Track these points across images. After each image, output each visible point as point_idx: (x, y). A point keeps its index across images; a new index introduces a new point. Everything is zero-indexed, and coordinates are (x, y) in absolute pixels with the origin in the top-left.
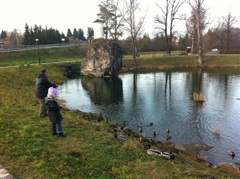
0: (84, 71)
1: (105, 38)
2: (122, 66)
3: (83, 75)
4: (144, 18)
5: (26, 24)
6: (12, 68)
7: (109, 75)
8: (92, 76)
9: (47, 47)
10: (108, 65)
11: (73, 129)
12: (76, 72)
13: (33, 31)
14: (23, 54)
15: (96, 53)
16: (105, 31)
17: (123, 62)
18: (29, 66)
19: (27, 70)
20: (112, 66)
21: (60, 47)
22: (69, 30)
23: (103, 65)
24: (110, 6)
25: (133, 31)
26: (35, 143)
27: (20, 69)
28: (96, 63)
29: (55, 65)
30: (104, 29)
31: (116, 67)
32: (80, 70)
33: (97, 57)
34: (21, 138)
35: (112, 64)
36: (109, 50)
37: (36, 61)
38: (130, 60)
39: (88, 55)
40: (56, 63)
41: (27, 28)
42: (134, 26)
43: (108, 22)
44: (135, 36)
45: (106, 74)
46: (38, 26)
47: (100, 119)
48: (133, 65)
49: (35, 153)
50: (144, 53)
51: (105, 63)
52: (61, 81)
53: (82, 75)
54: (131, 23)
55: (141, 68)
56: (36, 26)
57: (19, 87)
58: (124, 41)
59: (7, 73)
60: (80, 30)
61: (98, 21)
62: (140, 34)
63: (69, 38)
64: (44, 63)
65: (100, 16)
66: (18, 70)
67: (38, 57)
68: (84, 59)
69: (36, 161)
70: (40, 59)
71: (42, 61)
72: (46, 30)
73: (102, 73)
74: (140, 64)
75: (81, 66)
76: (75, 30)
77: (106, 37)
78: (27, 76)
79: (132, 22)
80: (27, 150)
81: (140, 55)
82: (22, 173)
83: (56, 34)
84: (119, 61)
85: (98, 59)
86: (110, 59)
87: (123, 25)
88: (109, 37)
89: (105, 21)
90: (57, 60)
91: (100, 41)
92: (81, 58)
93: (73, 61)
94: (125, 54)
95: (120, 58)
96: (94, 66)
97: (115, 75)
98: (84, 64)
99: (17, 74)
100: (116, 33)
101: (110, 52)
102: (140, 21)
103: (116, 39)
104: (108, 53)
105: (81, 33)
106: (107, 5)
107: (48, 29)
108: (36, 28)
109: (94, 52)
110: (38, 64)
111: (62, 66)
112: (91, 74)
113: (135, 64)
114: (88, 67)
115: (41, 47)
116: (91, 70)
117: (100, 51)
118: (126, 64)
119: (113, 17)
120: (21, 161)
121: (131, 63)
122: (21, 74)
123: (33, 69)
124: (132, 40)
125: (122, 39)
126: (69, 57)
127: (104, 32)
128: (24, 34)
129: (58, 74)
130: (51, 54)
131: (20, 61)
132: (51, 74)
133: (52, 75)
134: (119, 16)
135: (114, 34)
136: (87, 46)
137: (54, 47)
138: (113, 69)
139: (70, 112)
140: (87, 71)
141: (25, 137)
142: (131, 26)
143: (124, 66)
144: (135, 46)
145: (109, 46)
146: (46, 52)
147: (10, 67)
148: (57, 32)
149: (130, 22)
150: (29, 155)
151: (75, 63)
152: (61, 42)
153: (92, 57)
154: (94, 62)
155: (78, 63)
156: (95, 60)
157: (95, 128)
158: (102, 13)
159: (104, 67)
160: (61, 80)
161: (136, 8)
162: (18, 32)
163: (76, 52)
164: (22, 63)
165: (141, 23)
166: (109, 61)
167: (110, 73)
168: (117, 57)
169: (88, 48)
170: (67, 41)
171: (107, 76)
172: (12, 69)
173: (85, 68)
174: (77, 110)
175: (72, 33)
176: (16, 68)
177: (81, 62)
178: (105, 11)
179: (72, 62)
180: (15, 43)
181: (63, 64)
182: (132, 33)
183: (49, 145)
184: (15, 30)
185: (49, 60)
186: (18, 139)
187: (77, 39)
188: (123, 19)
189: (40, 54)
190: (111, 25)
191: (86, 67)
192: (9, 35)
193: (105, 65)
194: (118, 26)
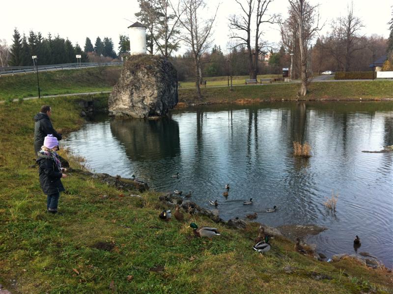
0: (114, 108)
1: (148, 53)
2: (177, 101)
3: (114, 116)
4: (212, 21)
5: (15, 31)
7: (157, 115)
8: (128, 118)
9: (52, 69)
10: (155, 98)
11: (98, 205)
12: (101, 110)
13: (28, 42)
14: (12, 81)
15: (135, 79)
16: (149, 41)
17: (179, 93)
18: (21, 101)
19: (18, 107)
20: (162, 101)
21: (74, 68)
22: (88, 41)
23: (146, 99)
25: (195, 42)
26: (37, 229)
27: (7, 107)
28: (135, 95)
29: (65, 99)
30: (148, 38)
31: (169, 102)
32: (107, 107)
33: (135, 86)
34: (13, 221)
35: (161, 97)
36: (156, 73)
37: (33, 93)
38: (191, 90)
39: (122, 81)
40: (67, 95)
41: (17, 36)
42: (196, 34)
43: (154, 27)
44: (199, 51)
45: (152, 113)
46: (36, 34)
47: (143, 188)
48: (195, 98)
49: (36, 245)
50: (214, 78)
51: (150, 95)
52: (75, 127)
53: (110, 116)
54: (192, 28)
55: (209, 104)
56: (32, 34)
57: (6, 137)
58: (180, 58)
60: (106, 40)
61: (136, 25)
62: (207, 47)
63: (89, 54)
64: (47, 97)
65: (140, 17)
66: (3, 109)
67: (37, 87)
68: (114, 89)
69: (38, 258)
70: (41, 89)
71: (44, 93)
72: (50, 40)
73: (144, 112)
74: (207, 97)
75: (109, 101)
76: (98, 39)
77: (151, 52)
78: (19, 119)
79: (194, 27)
80: (23, 240)
81: (207, 82)
82: (15, 279)
83: (66, 48)
84: (172, 92)
85: (137, 88)
86: (158, 88)
87: (178, 32)
88: (156, 52)
89: (149, 24)
90: (69, 91)
91: (140, 59)
92: (109, 87)
93: (96, 92)
94: (183, 80)
95: (174, 87)
96: (132, 101)
97: (167, 114)
98: (114, 97)
100: (167, 46)
101: (157, 77)
102: (206, 25)
103: (167, 56)
104: (154, 79)
105: (109, 44)
107: (53, 38)
108: (33, 37)
109: (132, 77)
110: (37, 98)
111: (78, 101)
112: (127, 115)
113: (199, 97)
114: (121, 102)
115: (42, 69)
116: (126, 107)
117: (140, 74)
118: (184, 96)
119: (162, 19)
120: (14, 259)
121: (193, 96)
122: (8, 115)
123: (28, 106)
124: (194, 56)
125: (177, 56)
126: (89, 86)
127: (147, 43)
128: (12, 48)
129: (71, 114)
130: (58, 80)
131: (7, 93)
132: (59, 114)
133: (61, 117)
134: (172, 17)
135: (163, 47)
136: (119, 66)
137: (64, 69)
138: (164, 104)
139: (93, 176)
140: (120, 109)
141: (18, 219)
142: (192, 33)
143: (182, 101)
144: (198, 67)
145: (156, 67)
146: (50, 78)
148: (69, 43)
149: (190, 28)
150: (27, 249)
151: (100, 96)
152: (75, 60)
153: (128, 85)
154: (132, 94)
155: (105, 96)
156: (134, 90)
157: (135, 203)
158: (143, 12)
159: (148, 101)
160: (76, 124)
161: (199, 5)
163: (101, 77)
164: (9, 95)
165: (207, 29)
166: (156, 92)
167: (159, 112)
168: (168, 86)
169: (120, 71)
170: (85, 59)
171: (153, 118)
173: (116, 105)
174: (103, 174)
175: (94, 46)
177: (109, 93)
178: (148, 8)
179: (95, 95)
181: (78, 97)
182: (193, 45)
183: (60, 233)
185: (54, 90)
186: (7, 223)
187: (102, 55)
188: (179, 22)
189: (39, 82)
190: (158, 33)
191: (117, 101)
193: (149, 98)
194: (171, 34)
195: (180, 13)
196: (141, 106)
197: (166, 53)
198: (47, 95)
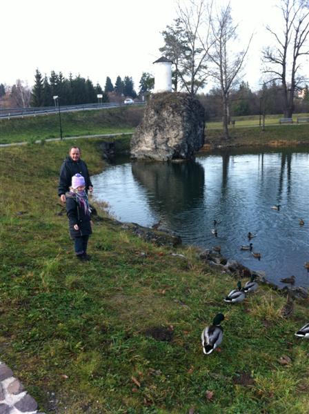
0: (137, 151)
1: (173, 91)
2: (203, 142)
3: (136, 158)
4: (244, 54)
5: (37, 71)
6: (15, 147)
7: (182, 158)
8: (150, 160)
9: (73, 110)
10: (181, 139)
12: (121, 153)
13: (49, 83)
14: (34, 122)
15: (159, 118)
16: (174, 78)
17: (205, 134)
18: (43, 142)
19: (41, 149)
20: (187, 142)
21: (95, 109)
22: (108, 80)
23: (170, 141)
24: (183, 33)
25: (224, 78)
27: (30, 148)
28: (159, 136)
29: (87, 141)
30: (173, 74)
31: (195, 144)
32: (129, 148)
33: (159, 127)
35: (187, 138)
36: (183, 112)
37: (55, 135)
38: (217, 131)
39: (145, 122)
40: (88, 137)
41: (38, 77)
42: (225, 69)
43: (179, 62)
44: (228, 87)
45: (176, 156)
46: (57, 73)
47: (177, 242)
48: (223, 139)
51: (174, 137)
52: (97, 169)
53: (132, 159)
55: (238, 146)
56: (53, 73)
57: (28, 180)
58: (203, 96)
59: (7, 155)
60: (127, 78)
61: (161, 60)
62: (236, 83)
63: (109, 93)
64: (69, 138)
65: (165, 52)
66: (26, 150)
67: (59, 128)
68: (137, 130)
70: (63, 130)
71: (66, 134)
72: (71, 79)
73: (168, 155)
74: (236, 138)
75: (131, 143)
76: (119, 79)
77: (176, 89)
78: (41, 161)
79: (223, 61)
83: (87, 88)
84: (199, 132)
85: (161, 129)
86: (184, 129)
87: (205, 67)
88: (181, 89)
89: (174, 59)
90: (91, 132)
91: (165, 97)
92: (130, 128)
93: (117, 133)
95: (201, 127)
96: (155, 143)
97: (192, 157)
98: (136, 138)
99: (24, 158)
100: (194, 83)
101: (184, 117)
102: (237, 59)
103: (193, 94)
104: (180, 118)
105: (129, 83)
106: (178, 32)
107: (74, 78)
108: (54, 78)
109: (156, 117)
110: (59, 139)
111: (99, 142)
112: (150, 157)
113: (227, 138)
114: (144, 144)
115: (64, 110)
116: (149, 149)
117: (165, 114)
118: (210, 138)
119: (188, 53)
121: (220, 137)
122: (30, 157)
123: (50, 148)
124: (222, 94)
126: (110, 127)
127: (172, 80)
128: (33, 88)
129: (93, 157)
130: (79, 121)
131: (29, 134)
134: (199, 51)
135: (189, 83)
136: (140, 106)
137: (85, 109)
138: (189, 146)
139: (123, 227)
140: (143, 151)
142: (221, 68)
143: (208, 142)
144: (226, 105)
145: (182, 106)
146: (71, 119)
147: (13, 144)
148: (89, 83)
149: (219, 63)
151: (121, 137)
152: (96, 100)
153: (152, 125)
154: (155, 135)
155: (126, 137)
156: (157, 131)
157: (179, 265)
158: (168, 47)
159: (173, 143)
160: (97, 167)
161: (230, 36)
162: (24, 85)
163: (122, 118)
164: (31, 137)
165: (238, 63)
166: (181, 132)
167: (183, 155)
168: (195, 126)
169: (142, 111)
170: (106, 99)
171: (177, 161)
172: (16, 149)
173: (139, 146)
175: (114, 85)
176: (22, 146)
177: (131, 135)
178: (174, 42)
179: (116, 136)
180: (19, 104)
181: (100, 139)
182: (222, 81)
184: (19, 82)
185: (76, 131)
187: (123, 95)
188: (207, 56)
189: (61, 122)
190: (183, 68)
191: (140, 143)
192: (8, 90)
193: (174, 139)
194: (198, 70)
195: (209, 45)
196: (164, 148)
197: (192, 90)
198: (68, 136)
